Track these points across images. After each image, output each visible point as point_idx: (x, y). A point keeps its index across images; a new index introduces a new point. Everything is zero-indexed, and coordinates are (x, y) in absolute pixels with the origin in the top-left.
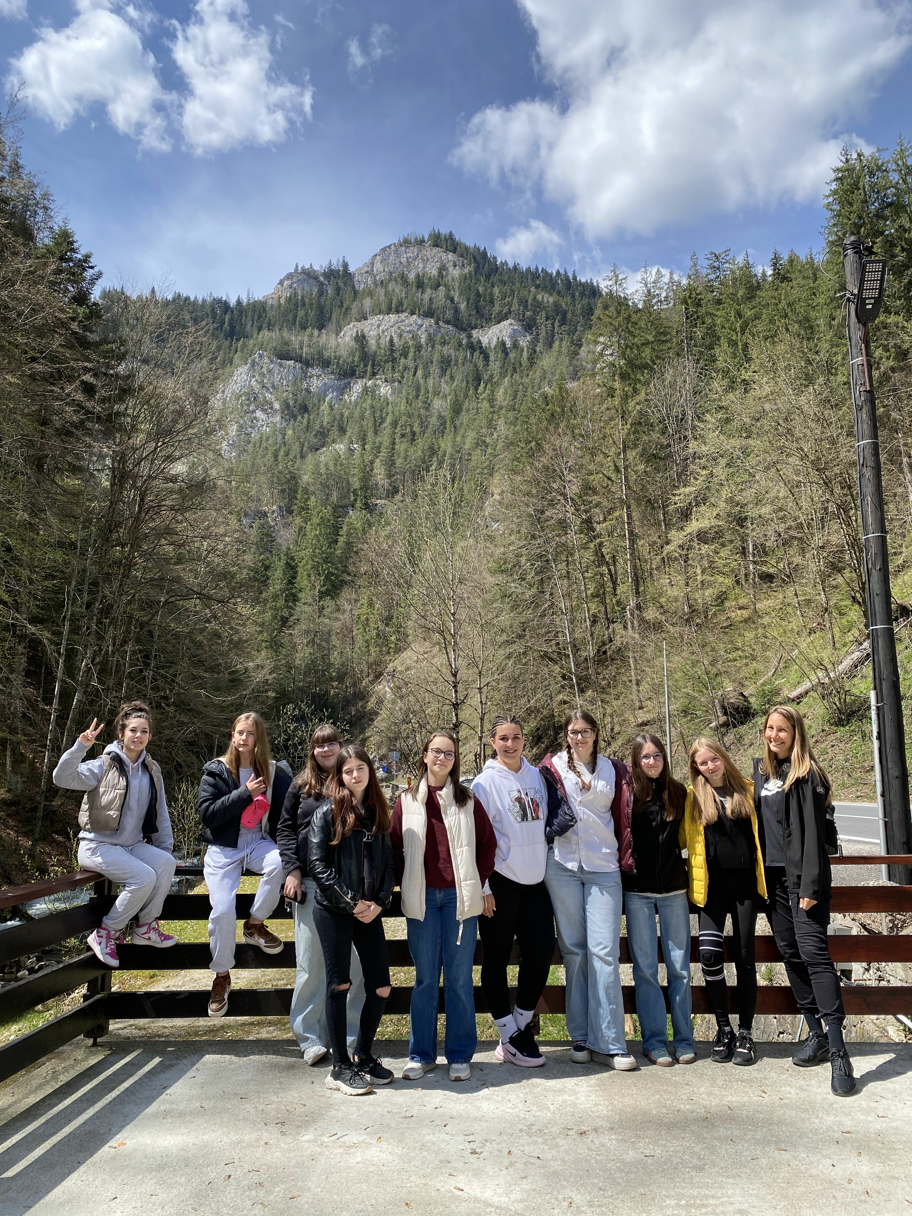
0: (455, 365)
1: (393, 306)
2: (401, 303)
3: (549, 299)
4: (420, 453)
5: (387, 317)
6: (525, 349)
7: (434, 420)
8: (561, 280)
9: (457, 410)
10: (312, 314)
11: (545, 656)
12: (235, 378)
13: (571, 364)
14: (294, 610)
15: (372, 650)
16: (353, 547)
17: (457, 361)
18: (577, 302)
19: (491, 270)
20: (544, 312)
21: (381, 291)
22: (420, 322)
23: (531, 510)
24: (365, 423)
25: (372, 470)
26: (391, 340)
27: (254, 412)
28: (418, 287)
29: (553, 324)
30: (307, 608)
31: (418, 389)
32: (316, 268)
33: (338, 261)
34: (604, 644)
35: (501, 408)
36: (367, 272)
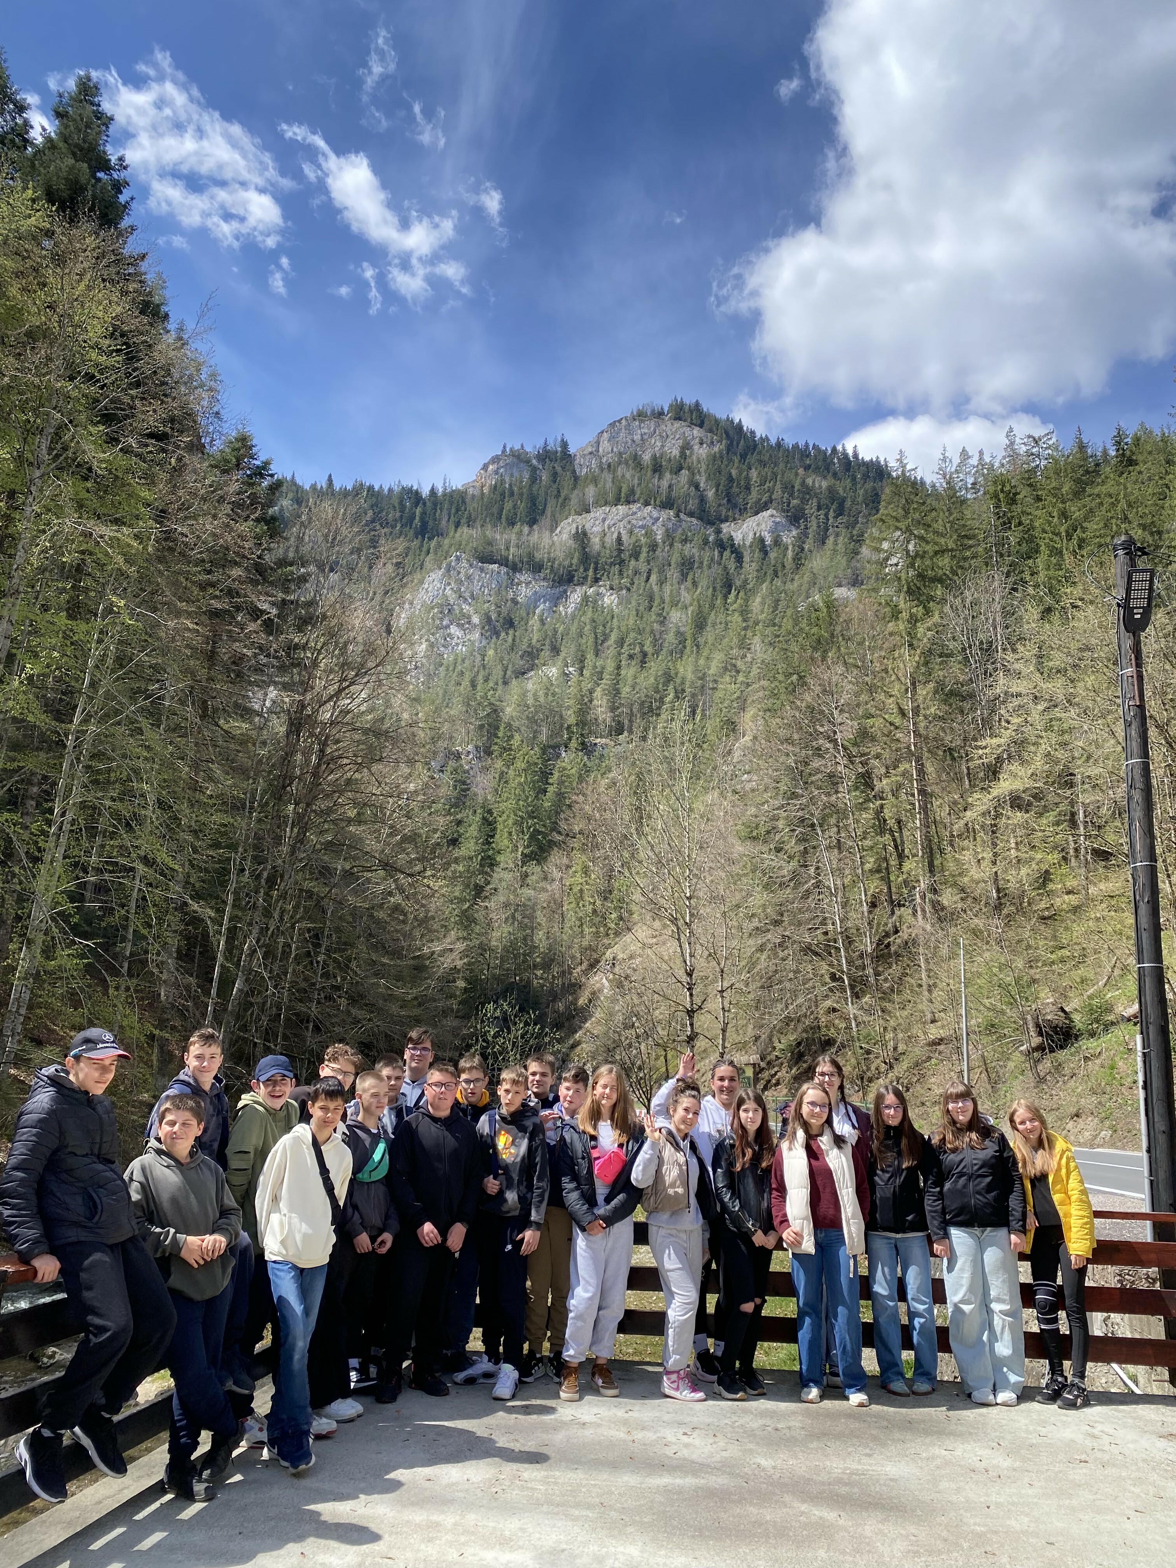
0: (699, 567)
1: (623, 495)
2: (632, 492)
3: (820, 483)
4: (652, 680)
5: (614, 509)
6: (790, 548)
7: (670, 637)
8: (839, 459)
9: (700, 624)
10: (522, 506)
11: (808, 950)
12: (426, 586)
13: (849, 566)
14: (491, 876)
15: (587, 930)
16: (565, 798)
17: (702, 563)
18: (859, 486)
19: (748, 447)
20: (815, 500)
21: (609, 477)
22: (655, 514)
23: (791, 762)
24: (584, 641)
25: (591, 701)
26: (619, 539)
27: (447, 627)
28: (655, 471)
29: (826, 515)
30: (507, 876)
31: (651, 599)
32: (528, 449)
33: (556, 440)
34: (887, 935)
35: (757, 623)
36: (591, 453)
